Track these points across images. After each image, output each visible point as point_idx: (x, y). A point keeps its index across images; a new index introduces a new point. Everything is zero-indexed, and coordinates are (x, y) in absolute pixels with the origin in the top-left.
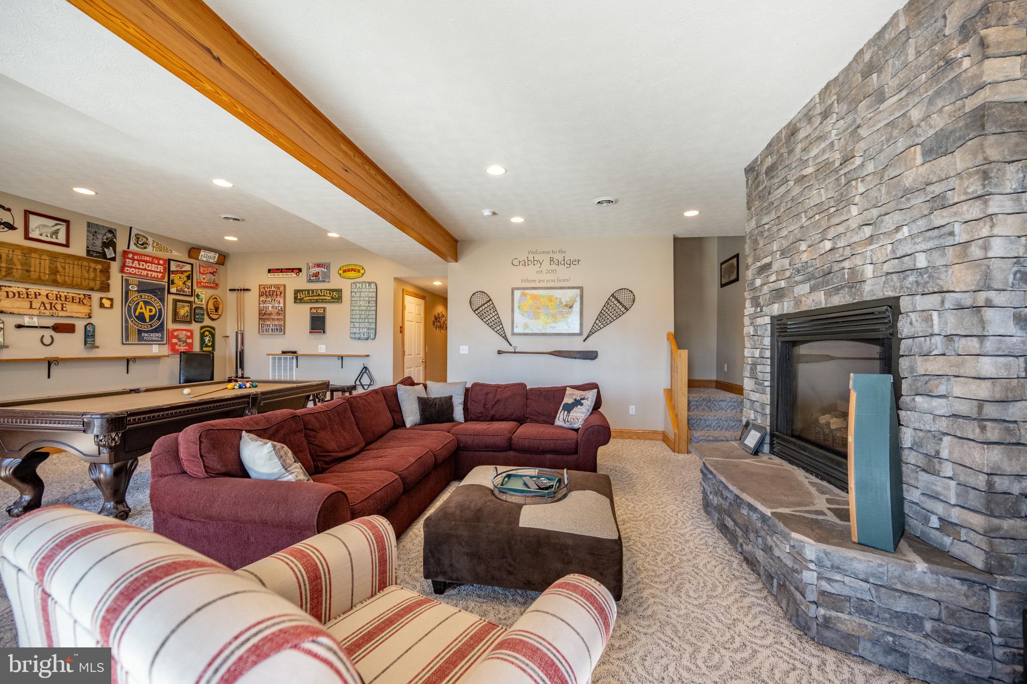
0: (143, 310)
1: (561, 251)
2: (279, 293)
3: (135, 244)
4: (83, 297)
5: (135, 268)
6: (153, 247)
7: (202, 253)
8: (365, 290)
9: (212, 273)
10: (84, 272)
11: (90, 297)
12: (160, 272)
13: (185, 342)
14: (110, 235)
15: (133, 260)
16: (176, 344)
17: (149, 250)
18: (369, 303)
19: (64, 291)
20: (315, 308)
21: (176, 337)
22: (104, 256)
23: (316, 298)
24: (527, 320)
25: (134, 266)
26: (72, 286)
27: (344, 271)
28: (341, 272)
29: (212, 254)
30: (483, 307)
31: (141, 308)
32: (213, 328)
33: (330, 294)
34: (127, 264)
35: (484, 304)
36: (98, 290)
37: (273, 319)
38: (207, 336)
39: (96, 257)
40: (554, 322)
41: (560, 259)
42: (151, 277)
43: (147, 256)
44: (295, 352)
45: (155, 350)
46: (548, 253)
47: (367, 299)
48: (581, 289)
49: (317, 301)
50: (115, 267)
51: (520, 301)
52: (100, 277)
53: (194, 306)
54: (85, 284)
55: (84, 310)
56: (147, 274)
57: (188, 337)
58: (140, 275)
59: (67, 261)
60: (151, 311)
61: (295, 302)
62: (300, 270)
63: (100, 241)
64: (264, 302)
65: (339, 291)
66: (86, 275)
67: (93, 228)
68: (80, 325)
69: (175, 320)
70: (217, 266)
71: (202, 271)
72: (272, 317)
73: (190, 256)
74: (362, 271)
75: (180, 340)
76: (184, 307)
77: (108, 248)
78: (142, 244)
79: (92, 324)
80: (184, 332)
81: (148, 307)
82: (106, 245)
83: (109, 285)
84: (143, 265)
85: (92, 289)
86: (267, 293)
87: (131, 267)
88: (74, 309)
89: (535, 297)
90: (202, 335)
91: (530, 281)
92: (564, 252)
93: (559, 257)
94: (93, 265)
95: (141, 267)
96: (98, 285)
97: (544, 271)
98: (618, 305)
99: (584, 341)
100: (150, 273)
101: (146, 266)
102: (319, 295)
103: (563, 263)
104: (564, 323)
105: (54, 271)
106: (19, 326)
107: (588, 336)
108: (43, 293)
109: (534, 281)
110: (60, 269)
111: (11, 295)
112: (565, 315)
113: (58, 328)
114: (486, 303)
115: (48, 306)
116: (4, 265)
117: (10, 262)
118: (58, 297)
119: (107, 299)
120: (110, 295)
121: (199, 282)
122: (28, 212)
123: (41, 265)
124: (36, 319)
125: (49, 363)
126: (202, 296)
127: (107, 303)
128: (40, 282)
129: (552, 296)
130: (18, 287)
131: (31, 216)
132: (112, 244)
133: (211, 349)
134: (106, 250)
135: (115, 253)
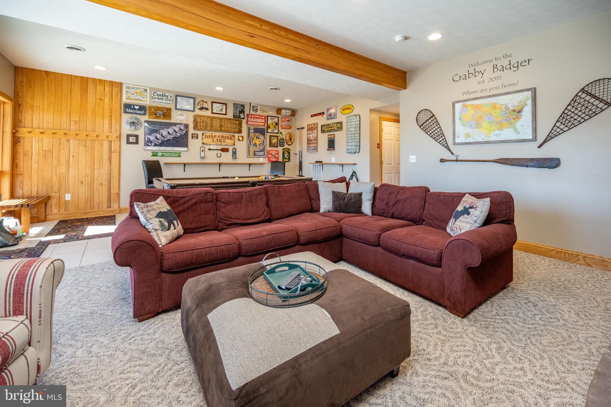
0: (256, 141)
1: (505, 57)
2: (315, 128)
3: (252, 110)
4: (231, 136)
5: (252, 121)
6: (260, 111)
7: (283, 111)
8: (353, 120)
9: (288, 121)
10: (232, 125)
11: (234, 136)
12: (263, 123)
13: (275, 156)
14: (242, 108)
15: (251, 118)
16: (271, 157)
17: (259, 113)
18: (356, 129)
19: (225, 134)
20: (330, 135)
21: (270, 154)
22: (240, 117)
23: (330, 129)
24: (469, 130)
26: (228, 132)
27: (343, 110)
28: (342, 111)
29: (288, 111)
30: (428, 123)
31: (255, 140)
32: (289, 150)
33: (336, 125)
34: (249, 120)
35: (428, 120)
36: (237, 133)
37: (313, 143)
38: (286, 153)
39: (237, 118)
40: (499, 129)
41: (506, 64)
42: (259, 125)
43: (257, 115)
44: (321, 162)
45: (262, 160)
46: (491, 61)
47: (355, 126)
48: (534, 90)
49: (331, 131)
50: (244, 121)
51: (461, 113)
52: (238, 127)
53: (279, 138)
54: (232, 130)
55: (232, 142)
57: (276, 154)
58: (254, 125)
59: (226, 121)
60: (259, 141)
61: (321, 132)
62: (323, 113)
63: (238, 111)
64: (309, 134)
65: (341, 123)
66: (233, 126)
67: (235, 105)
68: (231, 149)
69: (270, 146)
70: (291, 117)
71: (283, 120)
72: (312, 142)
73: (277, 114)
74: (352, 108)
75: (272, 155)
76: (274, 139)
77: (241, 113)
78: (255, 110)
79: (235, 148)
80: (274, 152)
81: (258, 140)
82: (240, 112)
83: (241, 130)
85: (235, 133)
86: (311, 128)
87: (251, 121)
88: (228, 141)
89: (477, 107)
90: (284, 153)
91: (471, 93)
93: (504, 62)
94: (235, 122)
95: (255, 121)
96: (237, 131)
97: (487, 80)
98: (592, 100)
99: (538, 148)
100: (259, 123)
101: (257, 120)
102: (332, 127)
103: (508, 67)
104: (512, 129)
105: (221, 126)
106: (210, 149)
107: (544, 142)
108: (217, 135)
109: (476, 92)
110: (223, 125)
111: (207, 137)
112: (513, 121)
113: (223, 150)
114: (430, 118)
115: (219, 141)
116: (204, 125)
117: (206, 123)
118: (222, 137)
119: (241, 136)
120: (242, 135)
121: (282, 126)
122: (212, 102)
123: (216, 123)
124: (215, 146)
125: (220, 164)
126: (283, 133)
127: (241, 138)
128: (216, 131)
129: (496, 104)
130: (209, 133)
131: (214, 104)
132: (242, 111)
133: (288, 160)
134: (240, 114)
135: (244, 116)
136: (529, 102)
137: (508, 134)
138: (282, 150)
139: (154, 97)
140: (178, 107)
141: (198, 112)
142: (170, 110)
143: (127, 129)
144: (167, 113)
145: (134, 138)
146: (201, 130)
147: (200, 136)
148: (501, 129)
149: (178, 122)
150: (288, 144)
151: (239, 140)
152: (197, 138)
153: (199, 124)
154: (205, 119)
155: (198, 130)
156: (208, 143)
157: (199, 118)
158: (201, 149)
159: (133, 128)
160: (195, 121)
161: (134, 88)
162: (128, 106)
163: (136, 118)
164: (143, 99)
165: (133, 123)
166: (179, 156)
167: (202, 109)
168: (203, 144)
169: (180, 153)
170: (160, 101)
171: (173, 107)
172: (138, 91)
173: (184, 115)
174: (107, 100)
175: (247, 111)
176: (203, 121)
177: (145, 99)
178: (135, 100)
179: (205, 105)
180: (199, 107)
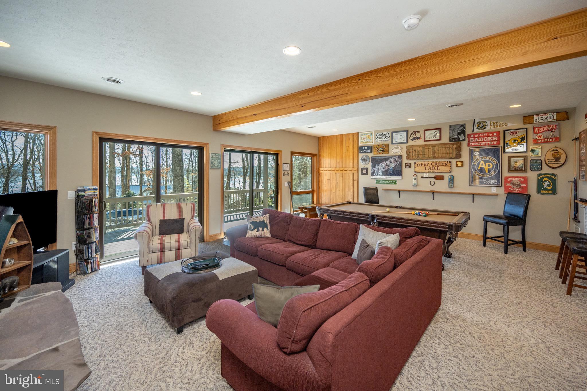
0: (484, 166)
3: (477, 128)
4: (447, 162)
5: (477, 142)
6: (491, 126)
7: (535, 118)
9: (551, 130)
10: (447, 150)
11: (450, 162)
12: (495, 141)
13: (519, 185)
14: (461, 128)
15: (474, 138)
16: (510, 187)
17: (488, 128)
19: (438, 161)
21: (509, 182)
22: (459, 139)
25: (475, 141)
26: (442, 158)
29: (548, 115)
31: (482, 165)
34: (471, 141)
36: (454, 158)
37: (584, 165)
38: (545, 181)
39: (454, 141)
42: (488, 145)
45: (493, 190)
50: (464, 144)
52: (456, 151)
53: (529, 159)
54: (448, 156)
55: (447, 169)
56: (485, 144)
57: (523, 182)
58: (481, 145)
59: (439, 147)
60: (489, 166)
63: (456, 133)
64: (582, 149)
66: (448, 152)
67: (452, 127)
68: (447, 176)
69: (509, 170)
70: (557, 123)
71: (536, 131)
72: (583, 163)
73: (525, 123)
75: (513, 184)
76: (518, 161)
78: (482, 127)
79: (452, 175)
80: (518, 179)
81: (487, 164)
82: (459, 134)
83: (460, 155)
84: (481, 139)
85: (451, 158)
86: (583, 139)
87: (474, 142)
88: (443, 168)
90: (540, 181)
94: (451, 146)
95: (480, 140)
96: (454, 155)
100: (487, 143)
101: (484, 139)
105: (434, 153)
106: (422, 177)
108: (430, 163)
110: (436, 151)
111: (419, 165)
113: (436, 178)
115: (432, 168)
116: (416, 154)
117: (418, 152)
118: (436, 164)
119: (460, 162)
120: (461, 160)
121: (535, 141)
122: (425, 131)
123: (429, 151)
124: (428, 174)
125: (433, 193)
126: (538, 150)
127: (460, 164)
128: (429, 158)
130: (421, 162)
131: (426, 131)
132: (463, 132)
133: (551, 192)
134: (460, 136)
135: (465, 137)
138: (536, 176)
139: (377, 137)
140: (394, 142)
141: (411, 143)
142: (388, 145)
143: (362, 164)
144: (385, 148)
145: (365, 170)
146: (413, 159)
147: (413, 165)
149: (394, 154)
150: (549, 166)
151: (457, 166)
152: (410, 167)
153: (411, 154)
154: (416, 148)
155: (411, 159)
156: (420, 171)
157: (411, 148)
158: (414, 177)
159: (364, 163)
160: (408, 152)
161: (365, 134)
162: (361, 148)
163: (366, 156)
164: (370, 141)
165: (364, 160)
166: (395, 184)
167: (414, 139)
168: (415, 172)
169: (396, 181)
170: (381, 139)
171: (390, 143)
172: (367, 135)
173: (398, 148)
174: (351, 147)
175: (468, 131)
176: (415, 151)
177: (372, 141)
178: (366, 142)
179: (418, 135)
180: (412, 138)
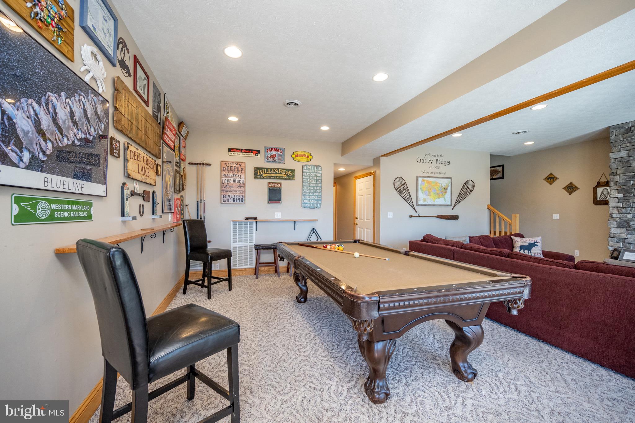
0: (168, 179)
1: (442, 156)
2: (240, 169)
8: (313, 171)
9: (185, 147)
14: (159, 99)
18: (316, 181)
20: (272, 183)
22: (157, 119)
23: (274, 175)
24: (425, 197)
27: (297, 156)
28: (294, 156)
29: (186, 129)
30: (401, 188)
32: (183, 198)
33: (286, 172)
35: (402, 186)
37: (235, 191)
41: (441, 161)
44: (256, 219)
46: (435, 156)
47: (315, 178)
48: (451, 178)
49: (275, 178)
51: (421, 185)
54: (154, 148)
56: (170, 143)
57: (179, 206)
60: (170, 180)
61: (255, 177)
62: (259, 152)
63: (156, 104)
64: (226, 176)
65: (293, 171)
69: (175, 190)
71: (182, 144)
72: (234, 189)
74: (310, 157)
75: (178, 209)
76: (178, 177)
77: (159, 112)
80: (179, 202)
81: (169, 176)
82: (158, 108)
86: (227, 168)
88: (152, 175)
89: (429, 183)
91: (426, 173)
92: (443, 156)
93: (440, 159)
97: (433, 167)
98: (467, 189)
99: (452, 209)
102: (276, 173)
103: (442, 163)
104: (443, 199)
107: (454, 207)
109: (428, 172)
111: (132, 155)
112: (444, 194)
114: (403, 185)
115: (144, 171)
118: (146, 161)
119: (160, 166)
121: (182, 155)
126: (182, 168)
127: (159, 170)
129: (437, 182)
133: (183, 216)
134: (158, 114)
135: (161, 119)
136: (450, 185)
137: (441, 201)
138: (180, 198)
148: (439, 198)
150: (183, 188)
167: (123, 64)
175: (162, 111)
179: (127, 59)
